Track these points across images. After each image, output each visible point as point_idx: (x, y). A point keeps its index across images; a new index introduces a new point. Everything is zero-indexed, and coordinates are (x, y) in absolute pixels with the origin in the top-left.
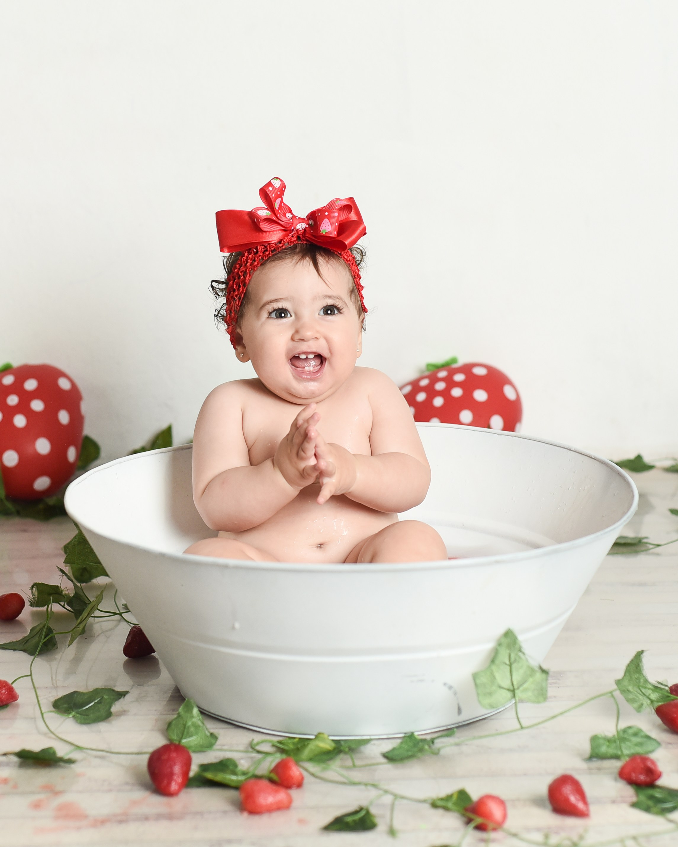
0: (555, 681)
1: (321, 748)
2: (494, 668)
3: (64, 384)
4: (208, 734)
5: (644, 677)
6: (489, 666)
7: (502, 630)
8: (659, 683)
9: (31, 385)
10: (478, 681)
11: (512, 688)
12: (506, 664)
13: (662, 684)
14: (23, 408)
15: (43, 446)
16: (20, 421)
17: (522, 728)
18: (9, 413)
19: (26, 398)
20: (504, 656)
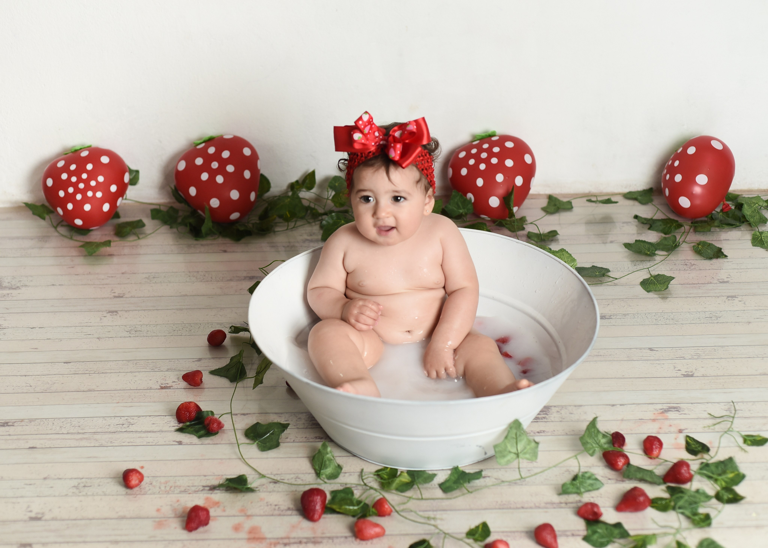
0: (544, 416)
1: (403, 482)
2: (507, 441)
3: (247, 152)
4: (336, 465)
5: (597, 430)
6: (504, 441)
8: (606, 432)
9: (226, 154)
10: (497, 450)
11: (516, 452)
12: (514, 438)
14: (221, 170)
15: (235, 195)
16: (220, 179)
17: (522, 478)
18: (213, 174)
19: (223, 163)
20: (513, 434)
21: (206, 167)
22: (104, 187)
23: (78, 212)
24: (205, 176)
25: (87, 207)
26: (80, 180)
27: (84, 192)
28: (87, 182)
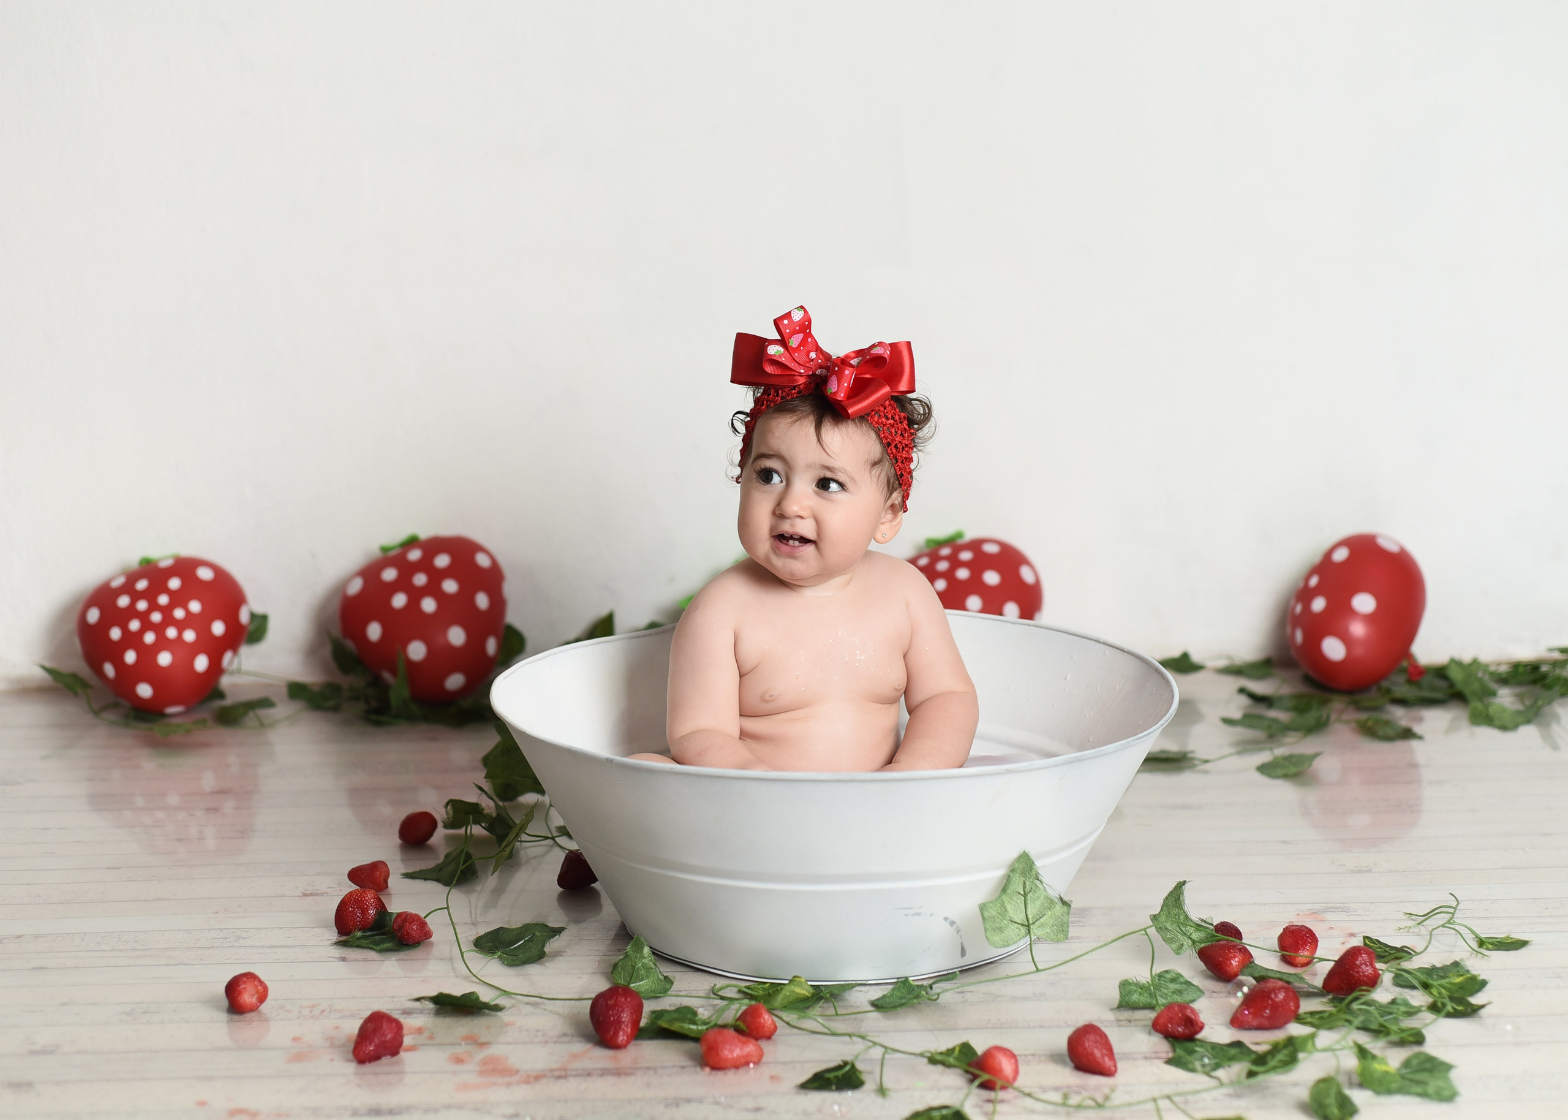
1: (798, 994)
2: (1005, 898)
3: (482, 560)
4: (662, 978)
5: (1184, 912)
6: (1000, 896)
7: (1014, 854)
8: (1203, 920)
9: (442, 561)
10: (986, 914)
11: (1026, 923)
12: (1019, 893)
13: (1206, 922)
14: (433, 589)
15: (456, 636)
16: (429, 605)
17: (1038, 970)
18: (416, 595)
19: (437, 576)
20: (1017, 885)
21: (403, 583)
22: (200, 623)
23: (146, 669)
24: (399, 600)
25: (165, 659)
26: (154, 606)
27: (159, 629)
28: (167, 611)
